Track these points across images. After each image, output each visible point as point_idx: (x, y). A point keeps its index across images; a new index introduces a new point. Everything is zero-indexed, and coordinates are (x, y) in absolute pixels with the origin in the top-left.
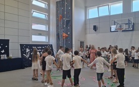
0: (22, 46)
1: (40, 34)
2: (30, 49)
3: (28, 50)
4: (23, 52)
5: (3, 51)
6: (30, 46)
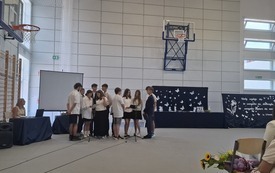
0: (224, 96)
1: (259, 78)
2: (236, 101)
3: (233, 103)
4: (226, 105)
5: (200, 103)
6: (238, 97)
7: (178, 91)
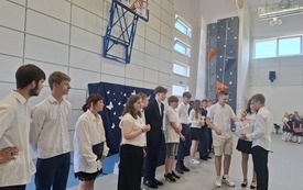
1: (181, 83)
7: (134, 94)
